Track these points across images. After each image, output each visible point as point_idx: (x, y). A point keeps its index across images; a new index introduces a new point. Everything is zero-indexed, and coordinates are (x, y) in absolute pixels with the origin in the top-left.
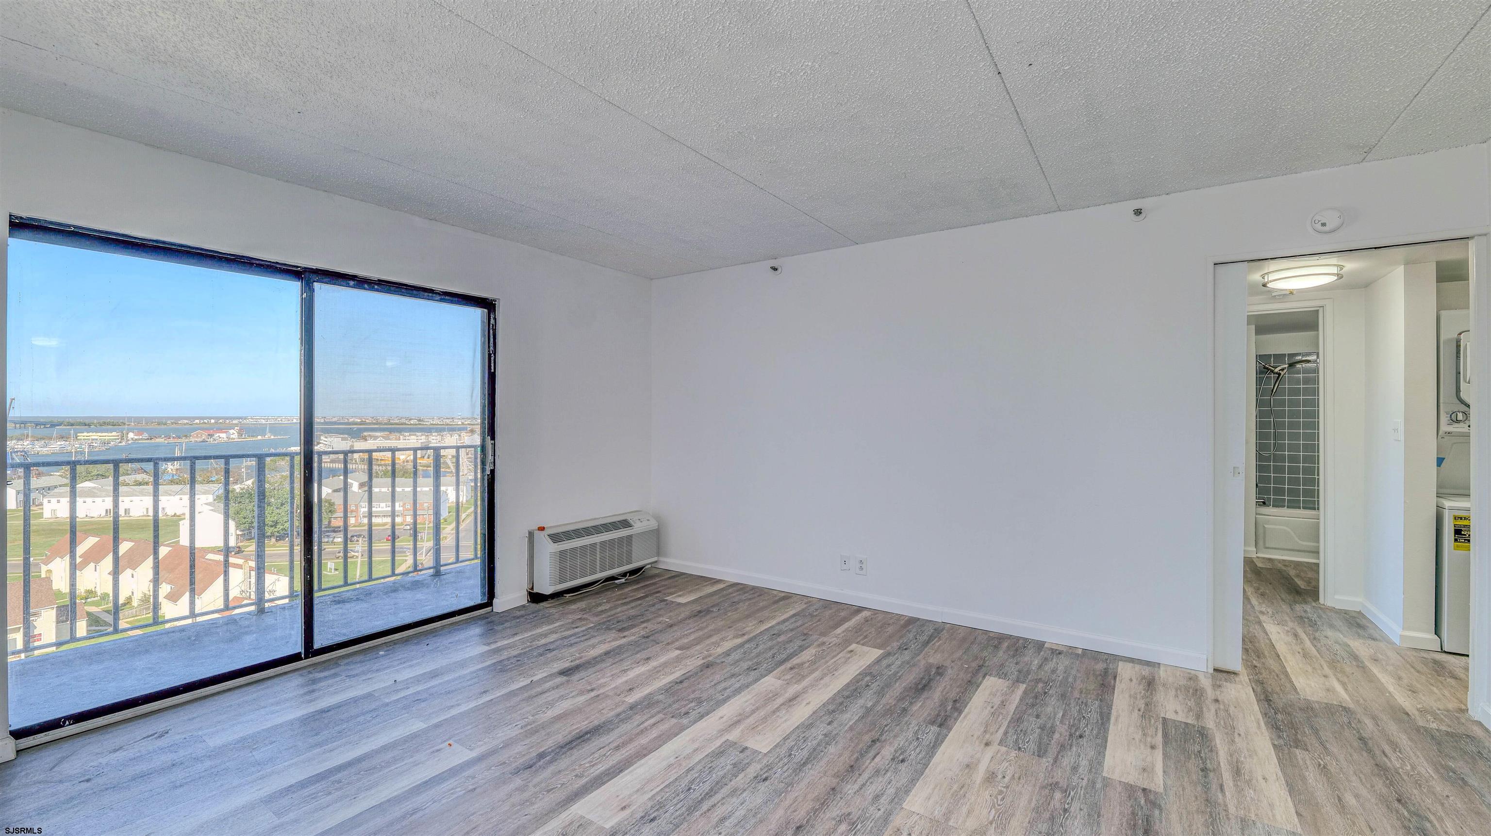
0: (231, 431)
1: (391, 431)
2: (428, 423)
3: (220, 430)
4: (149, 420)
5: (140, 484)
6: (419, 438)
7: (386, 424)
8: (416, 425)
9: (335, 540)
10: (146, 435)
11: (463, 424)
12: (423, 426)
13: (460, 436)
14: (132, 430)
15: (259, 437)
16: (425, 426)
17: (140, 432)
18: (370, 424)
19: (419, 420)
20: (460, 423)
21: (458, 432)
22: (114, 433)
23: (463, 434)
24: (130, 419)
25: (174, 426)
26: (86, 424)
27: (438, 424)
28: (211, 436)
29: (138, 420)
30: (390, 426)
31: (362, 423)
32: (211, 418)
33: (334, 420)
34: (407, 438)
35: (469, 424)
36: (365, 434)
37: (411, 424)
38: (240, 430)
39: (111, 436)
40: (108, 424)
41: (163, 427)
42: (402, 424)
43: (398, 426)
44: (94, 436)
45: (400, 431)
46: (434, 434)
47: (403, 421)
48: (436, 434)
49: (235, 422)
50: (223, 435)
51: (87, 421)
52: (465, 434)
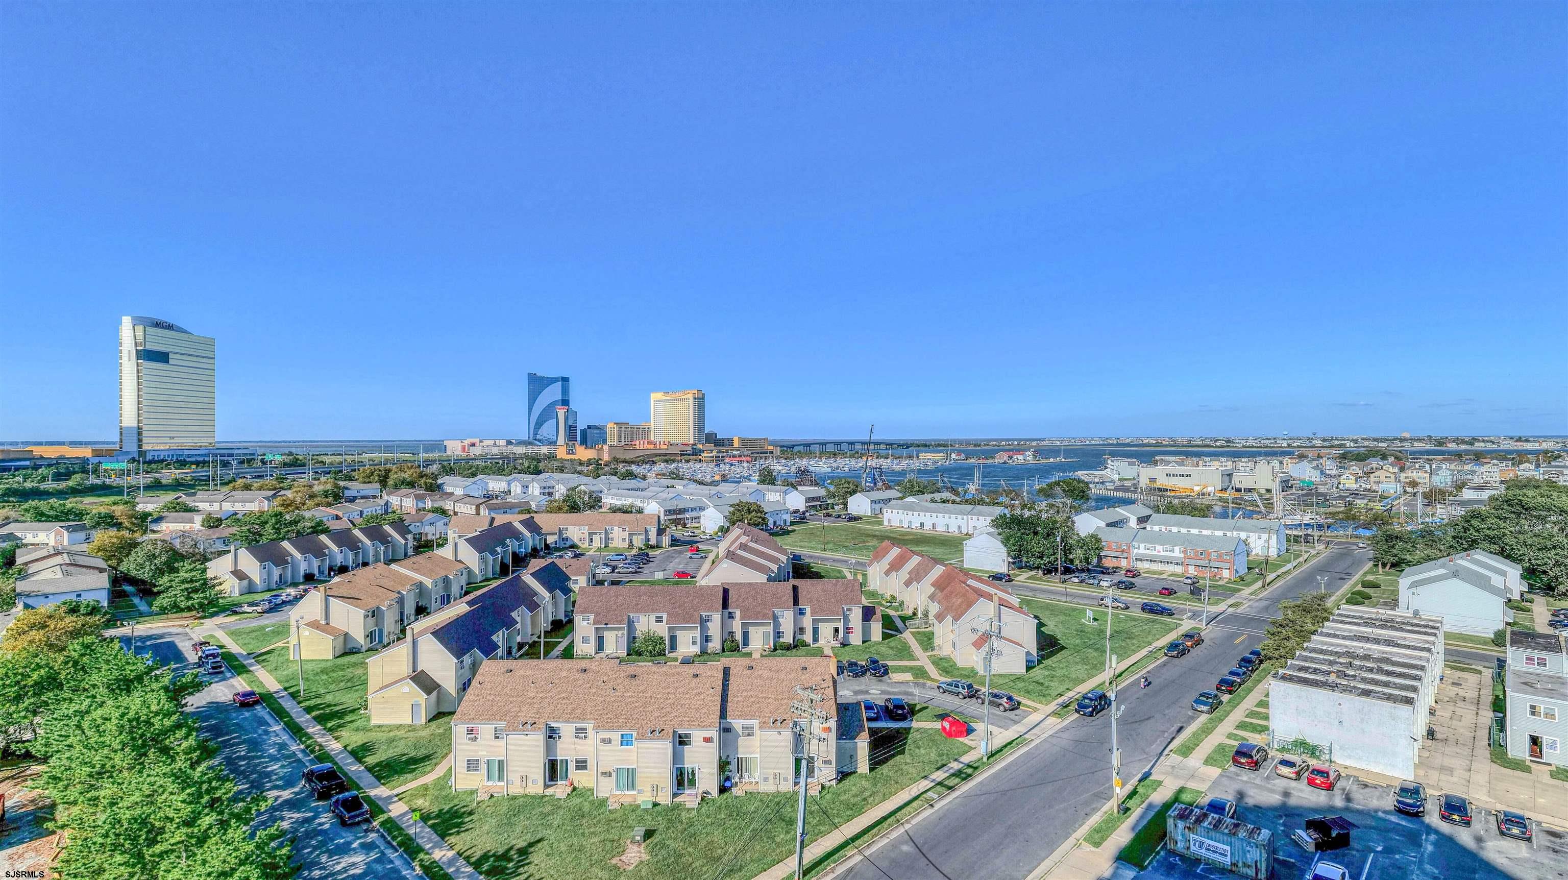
0: (1027, 453)
1: (1188, 455)
2: (1239, 444)
3: (1019, 451)
4: (968, 443)
5: (944, 502)
6: (1224, 464)
7: (1183, 446)
8: (1223, 447)
9: (1102, 583)
10: (963, 456)
11: (1289, 446)
12: (1232, 449)
13: (1281, 463)
14: (953, 451)
15: (1052, 460)
16: (1236, 449)
17: (959, 452)
18: (1166, 446)
19: (1228, 441)
20: (1285, 445)
21: (1280, 458)
22: (942, 454)
23: (1286, 460)
24: (955, 441)
25: (986, 447)
26: (925, 446)
27: (1253, 447)
28: (1011, 457)
29: (961, 442)
30: (1190, 449)
31: (1158, 445)
32: (1014, 440)
33: (1127, 441)
34: (1208, 464)
35: (1298, 447)
36: (1157, 458)
37: (1217, 446)
38: (1035, 451)
39: (939, 456)
40: (939, 445)
41: (978, 448)
42: (1205, 446)
43: (1200, 449)
44: (929, 455)
45: (1199, 455)
46: (1243, 460)
47: (1207, 442)
48: (1246, 459)
49: (1034, 443)
50: (1021, 457)
51: (928, 443)
52: (1290, 461)
